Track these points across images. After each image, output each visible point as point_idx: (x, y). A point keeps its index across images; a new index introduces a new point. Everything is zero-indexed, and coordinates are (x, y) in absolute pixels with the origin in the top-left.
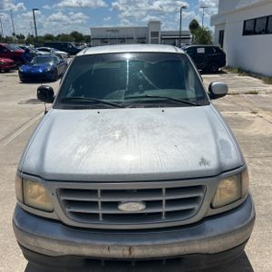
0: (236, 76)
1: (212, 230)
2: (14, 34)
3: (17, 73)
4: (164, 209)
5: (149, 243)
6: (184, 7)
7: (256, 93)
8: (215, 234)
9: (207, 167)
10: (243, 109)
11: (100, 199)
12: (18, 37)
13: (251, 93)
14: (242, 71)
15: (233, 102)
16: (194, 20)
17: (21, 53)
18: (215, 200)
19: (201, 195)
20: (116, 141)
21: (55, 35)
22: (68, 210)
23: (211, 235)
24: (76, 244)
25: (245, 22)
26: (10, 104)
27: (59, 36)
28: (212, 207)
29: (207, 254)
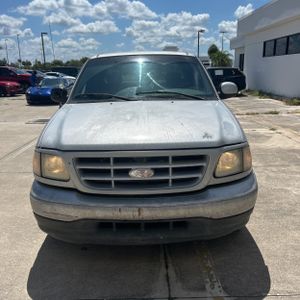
0: (257, 99)
1: (214, 196)
2: (20, 61)
3: (24, 96)
4: (170, 177)
5: (157, 205)
6: (202, 31)
7: (276, 113)
8: (217, 199)
9: (210, 140)
10: (261, 127)
11: (112, 167)
12: (24, 64)
13: (271, 113)
14: (263, 94)
15: (251, 121)
16: (214, 45)
17: (28, 77)
18: (217, 170)
19: (204, 164)
20: (127, 121)
21: (64, 62)
22: (83, 179)
23: (214, 200)
24: (89, 207)
25: (265, 43)
26: (18, 124)
27: (68, 62)
28: (215, 177)
29: (210, 219)
